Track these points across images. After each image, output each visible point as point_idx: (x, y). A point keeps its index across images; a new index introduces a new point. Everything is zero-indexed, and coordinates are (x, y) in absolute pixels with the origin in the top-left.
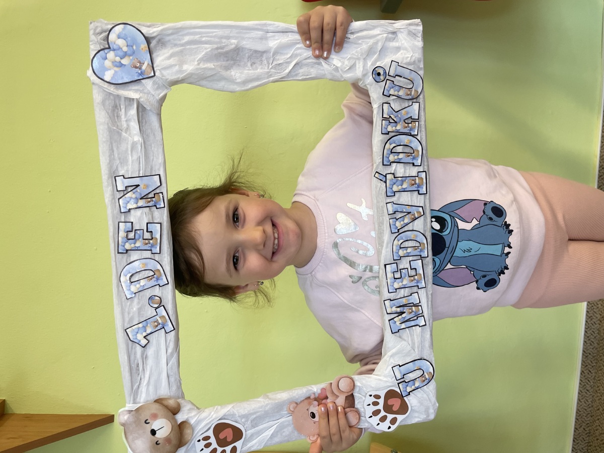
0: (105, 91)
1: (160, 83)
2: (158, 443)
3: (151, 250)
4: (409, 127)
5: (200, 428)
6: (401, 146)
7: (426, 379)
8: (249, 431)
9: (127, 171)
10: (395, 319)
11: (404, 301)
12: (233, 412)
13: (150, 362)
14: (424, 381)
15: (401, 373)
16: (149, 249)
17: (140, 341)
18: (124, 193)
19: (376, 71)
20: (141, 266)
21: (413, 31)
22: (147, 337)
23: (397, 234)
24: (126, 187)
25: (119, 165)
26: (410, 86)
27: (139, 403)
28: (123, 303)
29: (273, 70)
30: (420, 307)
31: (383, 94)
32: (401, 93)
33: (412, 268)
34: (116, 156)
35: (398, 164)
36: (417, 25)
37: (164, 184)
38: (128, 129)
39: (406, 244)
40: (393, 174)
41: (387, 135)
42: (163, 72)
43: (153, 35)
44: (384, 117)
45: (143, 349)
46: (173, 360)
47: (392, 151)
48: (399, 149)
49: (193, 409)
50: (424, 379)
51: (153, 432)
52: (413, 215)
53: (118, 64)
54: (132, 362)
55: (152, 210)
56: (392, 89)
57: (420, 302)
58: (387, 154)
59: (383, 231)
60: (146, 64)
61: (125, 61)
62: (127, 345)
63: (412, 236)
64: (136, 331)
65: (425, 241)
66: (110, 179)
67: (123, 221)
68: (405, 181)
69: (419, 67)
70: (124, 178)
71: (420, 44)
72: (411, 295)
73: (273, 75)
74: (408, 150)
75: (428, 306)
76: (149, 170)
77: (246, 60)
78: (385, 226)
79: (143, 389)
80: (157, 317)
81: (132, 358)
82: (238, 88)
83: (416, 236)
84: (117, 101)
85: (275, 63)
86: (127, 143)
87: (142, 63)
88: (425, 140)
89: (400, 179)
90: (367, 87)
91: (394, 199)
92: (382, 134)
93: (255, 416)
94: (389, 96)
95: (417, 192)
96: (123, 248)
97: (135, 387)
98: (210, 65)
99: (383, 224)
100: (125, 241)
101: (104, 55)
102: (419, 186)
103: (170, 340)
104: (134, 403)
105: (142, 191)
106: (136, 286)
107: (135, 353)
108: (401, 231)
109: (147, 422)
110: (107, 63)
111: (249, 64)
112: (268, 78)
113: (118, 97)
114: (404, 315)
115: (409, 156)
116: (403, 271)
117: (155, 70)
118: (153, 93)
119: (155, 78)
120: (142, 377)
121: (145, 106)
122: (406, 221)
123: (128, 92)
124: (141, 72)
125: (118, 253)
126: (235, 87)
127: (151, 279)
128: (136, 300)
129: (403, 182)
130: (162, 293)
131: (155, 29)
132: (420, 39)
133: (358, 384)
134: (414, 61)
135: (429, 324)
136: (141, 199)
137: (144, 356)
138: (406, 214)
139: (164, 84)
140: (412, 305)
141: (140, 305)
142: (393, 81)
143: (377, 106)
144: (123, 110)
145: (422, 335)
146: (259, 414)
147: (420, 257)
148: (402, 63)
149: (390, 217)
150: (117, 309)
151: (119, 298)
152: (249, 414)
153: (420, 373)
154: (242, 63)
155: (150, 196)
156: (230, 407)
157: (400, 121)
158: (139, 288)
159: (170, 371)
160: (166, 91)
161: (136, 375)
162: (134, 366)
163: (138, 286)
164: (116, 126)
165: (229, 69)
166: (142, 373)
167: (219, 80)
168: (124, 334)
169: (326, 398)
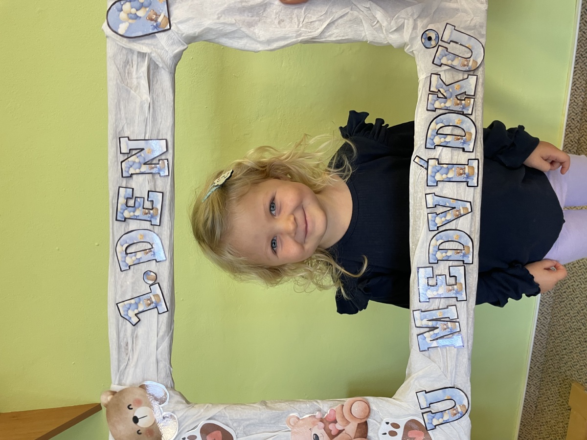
0: (118, 45)
1: (176, 38)
2: (139, 432)
4: (461, 104)
5: (186, 424)
6: (450, 127)
7: (458, 413)
9: (133, 132)
10: (424, 334)
11: (438, 314)
12: (224, 414)
13: (140, 343)
14: (455, 414)
15: (426, 401)
16: (149, 219)
17: (130, 318)
18: (128, 156)
19: (427, 35)
20: (139, 237)
22: (139, 315)
23: (437, 232)
24: (130, 150)
25: (126, 125)
26: (469, 55)
27: (124, 385)
28: (117, 275)
29: (303, 29)
30: (457, 324)
31: (433, 63)
32: (456, 63)
33: (451, 275)
34: (123, 115)
35: (445, 148)
37: (170, 151)
38: (138, 87)
39: (446, 246)
40: (438, 159)
41: (434, 113)
42: (179, 26)
44: (431, 90)
45: (133, 327)
46: (165, 344)
47: (439, 132)
48: (447, 130)
49: (183, 403)
50: (455, 412)
51: (136, 420)
52: (458, 211)
53: (133, 16)
54: (121, 339)
55: (155, 177)
56: (444, 58)
57: (458, 318)
58: (432, 135)
59: (419, 227)
60: (162, 16)
61: (141, 13)
62: (118, 321)
63: (455, 237)
64: (128, 306)
65: (470, 244)
66: (115, 140)
67: (124, 186)
68: (451, 169)
69: (480, 34)
70: (129, 140)
72: (447, 308)
73: (303, 35)
74: (458, 132)
75: (468, 324)
76: (155, 133)
77: (273, 16)
78: (421, 222)
79: (131, 370)
80: (151, 295)
81: (122, 335)
82: (260, 47)
83: (460, 237)
84: (129, 57)
85: (306, 20)
86: (136, 103)
87: (158, 16)
88: (480, 122)
89: (445, 166)
90: (413, 54)
91: (436, 190)
92: (427, 110)
93: (248, 423)
94: (440, 66)
95: (465, 183)
96: (121, 215)
97: (122, 367)
98: (231, 19)
99: (420, 219)
100: (124, 208)
101: (120, 6)
102: (468, 177)
103: (162, 322)
104: (120, 384)
105: (147, 155)
106: (131, 258)
107: (125, 331)
108: (441, 229)
109: (131, 407)
110: (123, 15)
111: (276, 22)
112: (296, 37)
113: (131, 51)
114: (436, 331)
115: (459, 139)
116: (440, 277)
117: (171, 22)
118: (167, 49)
119: (170, 31)
120: (131, 357)
121: (157, 63)
122: (449, 217)
123: (141, 46)
124: (157, 25)
125: (116, 220)
126: (259, 45)
127: (148, 252)
128: (130, 272)
129: (448, 169)
130: (158, 269)
133: (374, 407)
134: (475, 26)
135: (468, 346)
136: (145, 164)
137: (135, 336)
138: (449, 209)
139: (179, 39)
140: (448, 319)
141: (134, 279)
142: (447, 48)
143: (425, 77)
144: (135, 67)
145: (457, 358)
146: (252, 421)
147: (462, 262)
148: (459, 27)
149: (429, 211)
150: (111, 280)
151: (112, 269)
152: (242, 420)
153: (450, 404)
154: (269, 20)
155: (154, 162)
156: (221, 407)
157: (451, 96)
158: (134, 261)
159: (159, 357)
160: (182, 48)
161: (124, 355)
162: (123, 344)
163: (134, 258)
164: (126, 83)
165: (252, 26)
166: (130, 354)
167: (241, 38)
168: (115, 308)
169: (335, 422)
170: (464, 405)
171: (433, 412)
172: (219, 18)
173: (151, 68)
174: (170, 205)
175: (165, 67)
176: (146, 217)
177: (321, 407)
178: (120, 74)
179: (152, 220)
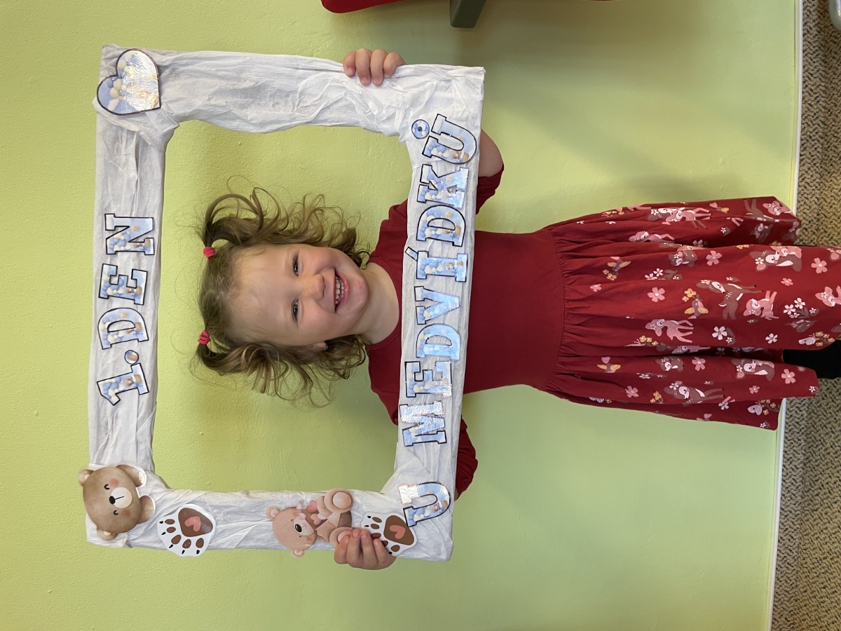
0: (107, 121)
1: (166, 117)
2: (116, 513)
3: (134, 300)
4: (452, 197)
5: (165, 507)
6: (440, 220)
8: (221, 526)
9: (119, 209)
10: (410, 430)
12: (205, 498)
13: (120, 423)
14: (437, 510)
16: (132, 298)
17: (110, 397)
18: (113, 232)
19: (417, 125)
20: (122, 315)
21: (472, 81)
22: (119, 395)
23: (425, 326)
24: (116, 227)
25: (112, 202)
26: (460, 148)
27: (103, 464)
28: (99, 353)
29: (297, 113)
30: (442, 420)
31: (423, 153)
32: (447, 155)
33: (438, 370)
34: (110, 191)
35: (436, 241)
36: (478, 73)
37: (157, 230)
38: (126, 164)
39: (434, 339)
40: (428, 253)
41: (425, 204)
42: (170, 105)
43: (165, 64)
44: (422, 181)
45: (113, 407)
46: (147, 424)
47: (430, 225)
48: (439, 223)
49: (161, 486)
50: (436, 507)
51: (112, 500)
52: (446, 305)
53: (123, 93)
54: (101, 418)
55: (140, 256)
56: (435, 149)
57: (443, 414)
58: (423, 227)
59: (409, 319)
60: (152, 95)
61: (130, 90)
62: (98, 400)
63: (442, 332)
64: (108, 385)
65: (458, 340)
66: (101, 216)
67: (109, 263)
68: (441, 262)
69: (473, 125)
70: (115, 217)
71: (478, 96)
72: (433, 403)
73: (296, 119)
74: (448, 225)
75: (453, 420)
76: (142, 210)
77: (267, 99)
78: (411, 314)
79: (109, 449)
80: (132, 375)
81: (102, 415)
82: (253, 130)
83: (447, 332)
84: (119, 133)
85: (301, 105)
86: (123, 180)
87: (148, 93)
88: (471, 216)
89: (434, 258)
90: (406, 143)
91: (425, 283)
92: (418, 201)
93: (227, 510)
94: (430, 157)
95: (454, 278)
96: (104, 292)
97: (101, 446)
98: (221, 102)
99: (410, 312)
100: (107, 285)
101: (111, 82)
102: (457, 272)
103: (143, 403)
104: (98, 463)
105: (132, 233)
106: (113, 336)
107: (105, 410)
108: (429, 323)
109: (107, 487)
110: (113, 92)
111: (271, 104)
112: (290, 121)
113: (122, 129)
114: (421, 427)
115: (449, 233)
116: (427, 372)
117: (162, 101)
118: (157, 127)
119: (159, 111)
120: (110, 437)
121: (146, 141)
123: (130, 124)
125: (99, 297)
126: (251, 127)
127: (131, 331)
128: (112, 351)
130: (140, 349)
131: (168, 58)
132: (479, 91)
133: (357, 499)
134: (467, 118)
135: (452, 443)
136: (129, 242)
137: (115, 415)
138: (437, 302)
139: (170, 117)
140: (433, 415)
141: (115, 358)
142: (437, 139)
143: (417, 167)
144: (124, 143)
145: (440, 455)
146: (232, 508)
147: (449, 358)
148: (450, 118)
149: (417, 304)
150: (92, 358)
151: (94, 346)
152: (222, 507)
153: (432, 499)
154: (263, 102)
155: (141, 240)
156: (202, 493)
157: (442, 188)
158: (116, 340)
159: (139, 438)
160: (173, 127)
161: (103, 434)
162: (103, 423)
163: (116, 337)
164: (114, 159)
165: (245, 108)
166: (110, 433)
167: (234, 119)
168: (95, 387)
169: (317, 512)
170: (445, 501)
171: (415, 507)
172: (209, 99)
173: (140, 145)
174: (154, 284)
175: (154, 145)
176: (130, 296)
177: (304, 498)
178: (109, 150)
179: (136, 299)
